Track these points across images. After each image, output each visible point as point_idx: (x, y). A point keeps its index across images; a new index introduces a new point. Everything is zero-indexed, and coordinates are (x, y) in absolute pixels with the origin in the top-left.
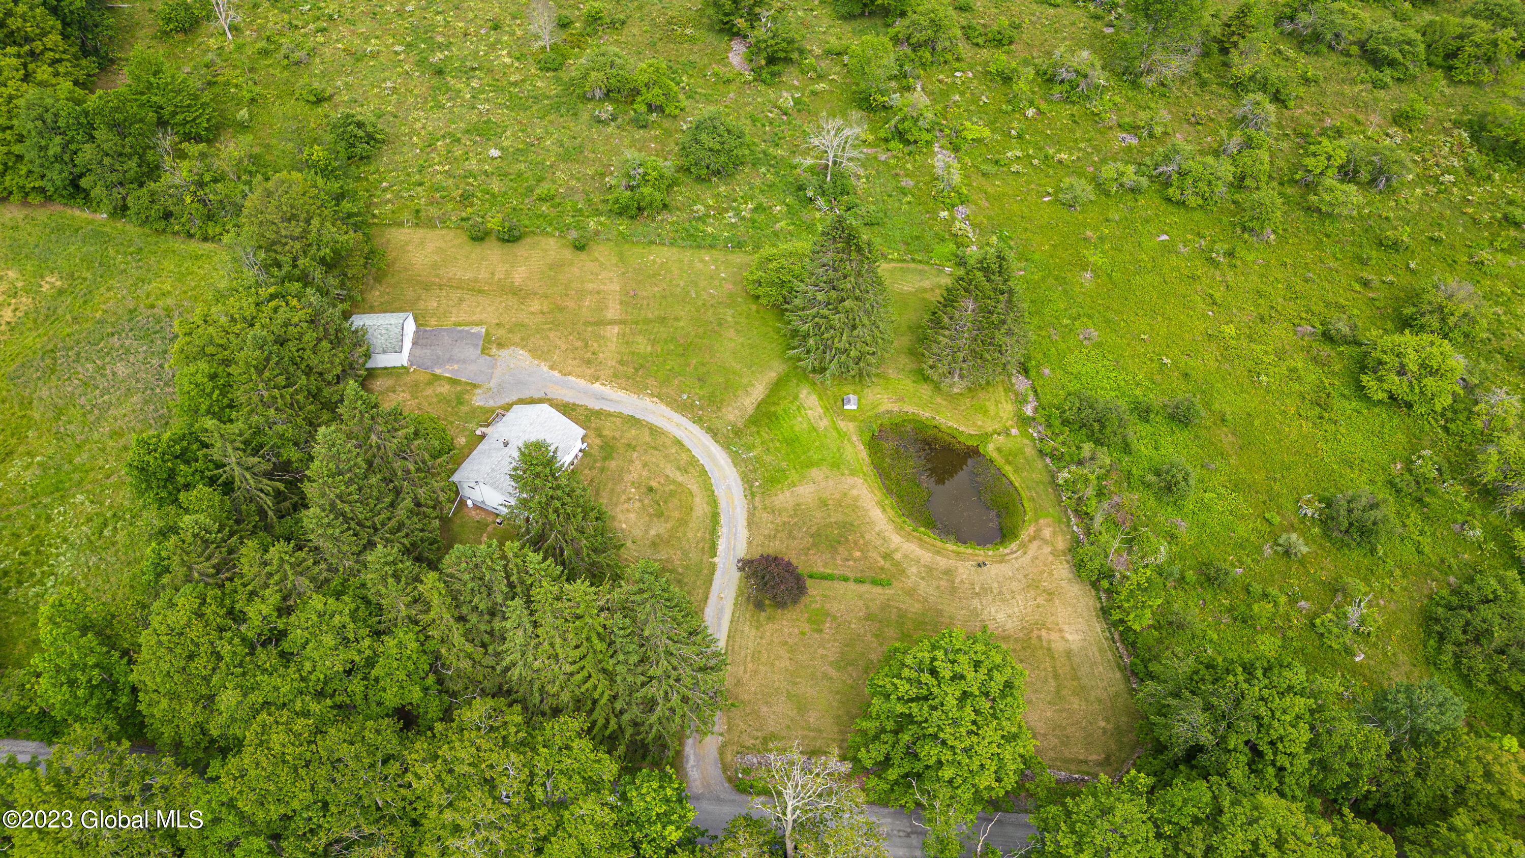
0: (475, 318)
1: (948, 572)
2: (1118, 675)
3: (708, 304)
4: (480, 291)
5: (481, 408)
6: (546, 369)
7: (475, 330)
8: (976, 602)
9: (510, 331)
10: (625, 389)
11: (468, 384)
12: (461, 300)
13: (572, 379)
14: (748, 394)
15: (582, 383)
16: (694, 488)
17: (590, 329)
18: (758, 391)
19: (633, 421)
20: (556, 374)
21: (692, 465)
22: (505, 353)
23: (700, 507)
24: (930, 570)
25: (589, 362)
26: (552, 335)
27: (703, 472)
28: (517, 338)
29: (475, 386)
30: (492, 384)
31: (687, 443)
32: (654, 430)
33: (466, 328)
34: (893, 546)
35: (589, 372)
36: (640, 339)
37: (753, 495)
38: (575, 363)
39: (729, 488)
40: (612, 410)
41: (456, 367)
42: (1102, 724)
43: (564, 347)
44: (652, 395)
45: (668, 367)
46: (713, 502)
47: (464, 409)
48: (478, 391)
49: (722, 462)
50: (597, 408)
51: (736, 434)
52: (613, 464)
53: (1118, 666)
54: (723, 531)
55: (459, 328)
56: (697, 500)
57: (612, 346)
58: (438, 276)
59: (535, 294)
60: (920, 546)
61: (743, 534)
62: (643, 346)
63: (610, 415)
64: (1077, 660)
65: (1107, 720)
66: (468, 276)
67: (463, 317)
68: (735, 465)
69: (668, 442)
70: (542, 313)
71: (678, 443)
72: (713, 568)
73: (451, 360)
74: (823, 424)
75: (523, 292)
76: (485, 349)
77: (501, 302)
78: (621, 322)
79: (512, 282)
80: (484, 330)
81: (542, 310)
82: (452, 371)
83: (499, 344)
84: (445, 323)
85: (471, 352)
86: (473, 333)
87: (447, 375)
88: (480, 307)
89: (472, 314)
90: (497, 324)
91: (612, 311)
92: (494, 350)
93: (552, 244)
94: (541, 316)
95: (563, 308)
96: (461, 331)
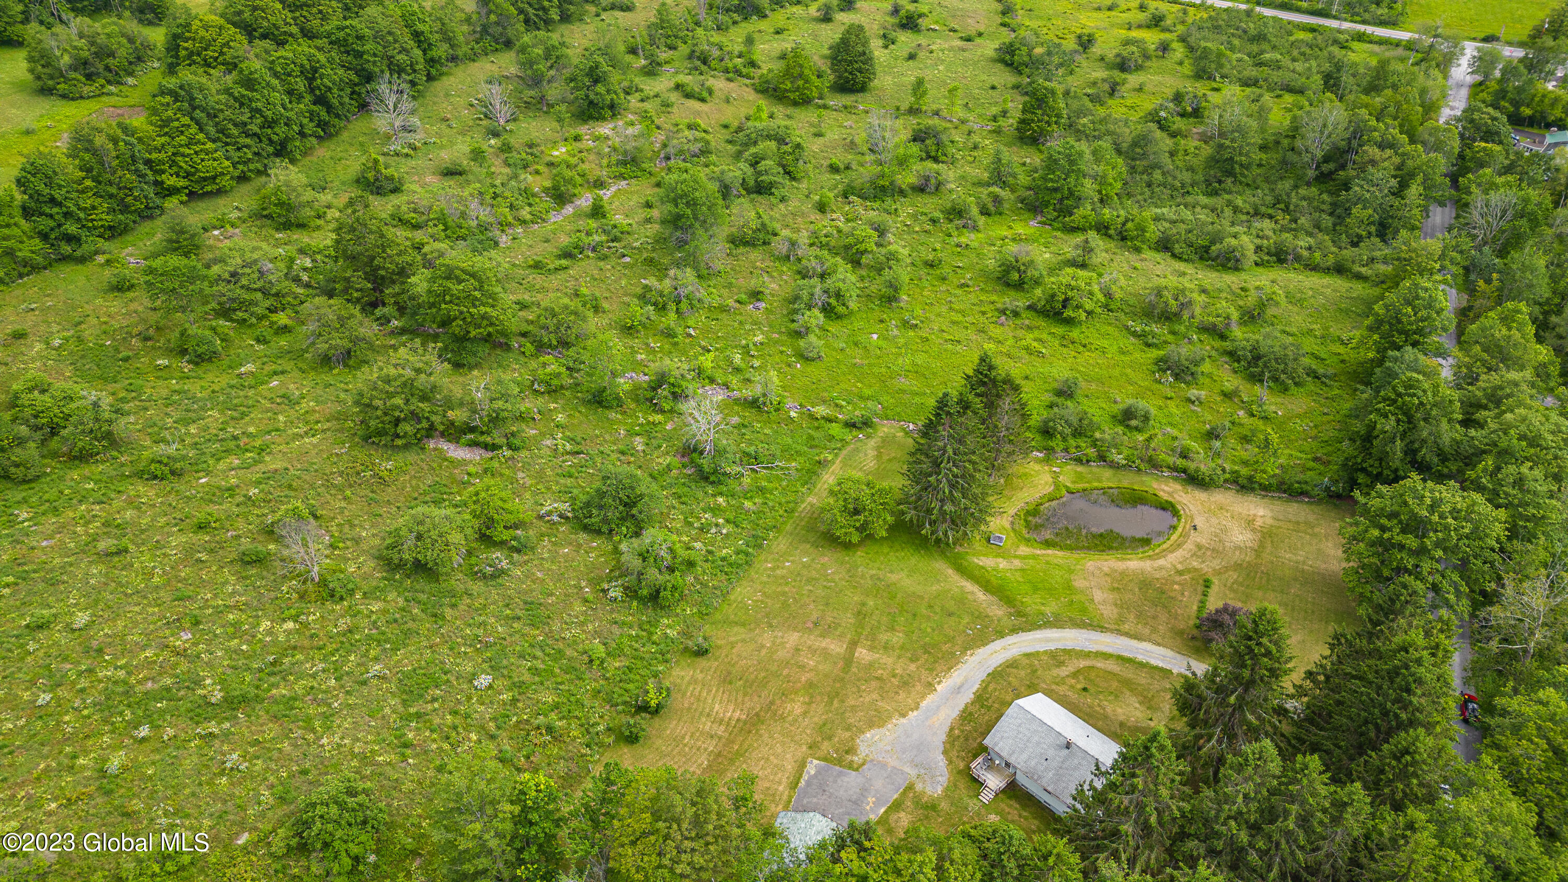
0: (790, 767)
1: (1199, 547)
3: (848, 578)
4: (740, 753)
5: (946, 789)
6: (904, 720)
7: (811, 770)
8: (1229, 544)
9: (829, 738)
10: (950, 669)
13: (924, 704)
14: (972, 593)
15: (933, 698)
16: (1084, 663)
17: (854, 670)
18: (969, 586)
19: (996, 675)
20: (912, 715)
21: (1056, 656)
22: (864, 750)
23: (1109, 665)
24: (1196, 555)
25: (906, 684)
26: (851, 702)
27: (1065, 651)
28: (843, 734)
29: (910, 787)
30: (912, 772)
31: (1029, 650)
32: (1012, 664)
33: (805, 777)
34: (1169, 566)
35: (919, 687)
36: (883, 637)
37: (1101, 626)
38: (902, 694)
39: (1088, 640)
40: (978, 686)
41: (871, 800)
43: (875, 696)
44: (964, 651)
45: (929, 630)
46: (1106, 656)
47: (944, 805)
48: (919, 787)
49: (1056, 635)
50: (972, 696)
51: (1022, 616)
54: (1141, 658)
55: (802, 783)
56: (1099, 665)
57: (888, 660)
59: (772, 703)
60: (1172, 551)
61: (1147, 646)
62: (897, 638)
64: (1282, 517)
67: (784, 779)
68: (1062, 628)
69: (1027, 661)
70: (810, 704)
71: (1028, 655)
74: (1017, 563)
75: (762, 714)
76: (850, 766)
77: (771, 737)
78: (854, 644)
79: (738, 720)
80: (816, 762)
81: (805, 703)
82: (877, 804)
83: (847, 752)
84: (785, 797)
85: (851, 780)
86: (818, 772)
87: (883, 810)
88: (772, 758)
89: (781, 768)
90: (810, 747)
91: (832, 647)
92: (856, 758)
93: (683, 673)
94: (814, 705)
95: (811, 685)
96: (808, 783)
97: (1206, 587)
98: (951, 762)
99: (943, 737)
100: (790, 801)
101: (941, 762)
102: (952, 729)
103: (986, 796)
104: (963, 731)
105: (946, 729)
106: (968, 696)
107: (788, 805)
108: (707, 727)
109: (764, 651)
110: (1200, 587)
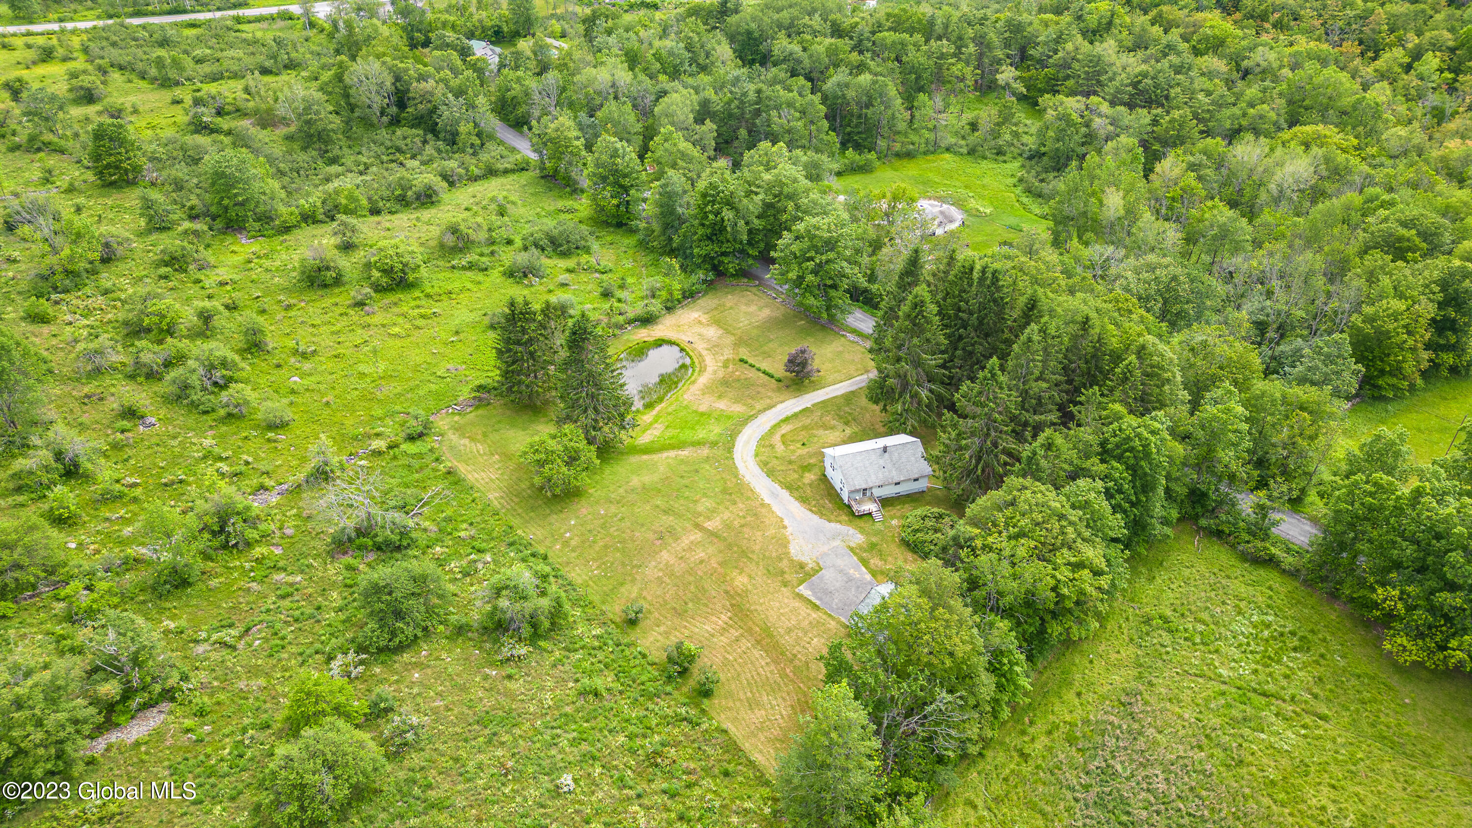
0: (797, 604)
1: (708, 350)
3: (619, 505)
4: (765, 629)
5: (861, 533)
6: (790, 529)
7: (807, 593)
8: (713, 338)
9: (783, 573)
10: (752, 491)
11: (855, 554)
12: (789, 631)
13: (780, 514)
14: (678, 456)
15: (775, 508)
16: (777, 436)
17: (725, 535)
18: (670, 454)
19: (771, 473)
20: (787, 523)
21: (764, 445)
22: (804, 559)
23: (785, 429)
24: (715, 355)
25: (756, 515)
26: (757, 548)
27: (761, 439)
28: (784, 564)
29: (852, 549)
30: (838, 543)
31: (752, 453)
32: (765, 464)
33: (813, 599)
34: (716, 368)
35: (762, 510)
36: (701, 509)
37: (751, 416)
38: (766, 520)
39: (758, 426)
40: (776, 485)
41: (852, 571)
43: (759, 534)
44: (740, 479)
45: (708, 486)
46: (777, 426)
47: (874, 539)
48: (853, 545)
49: (744, 437)
50: (785, 491)
51: (717, 444)
54: (789, 413)
55: (818, 603)
56: (784, 431)
57: (727, 515)
58: (783, 676)
59: (727, 592)
60: (705, 361)
61: (780, 407)
62: (707, 503)
63: (781, 483)
64: (706, 311)
66: (757, 653)
67: (804, 610)
68: (740, 432)
69: (764, 458)
70: (742, 571)
71: (757, 456)
72: (813, 405)
73: (850, 580)
75: (734, 602)
76: (818, 571)
77: (761, 605)
78: (698, 526)
79: (731, 618)
80: (801, 588)
81: (740, 573)
82: (858, 570)
83: (802, 568)
84: (824, 616)
85: (828, 575)
86: (812, 590)
87: (864, 569)
88: (781, 611)
89: (794, 610)
90: (786, 586)
91: (692, 538)
92: (811, 566)
93: (652, 638)
94: (746, 569)
95: (723, 563)
96: (819, 599)
97: (746, 363)
98: (840, 522)
99: (815, 517)
100: (830, 616)
101: (835, 526)
102: (811, 510)
103: (878, 516)
104: (815, 506)
105: (808, 513)
106: (785, 494)
107: (833, 618)
108: (725, 640)
109: (666, 579)
110: (746, 366)
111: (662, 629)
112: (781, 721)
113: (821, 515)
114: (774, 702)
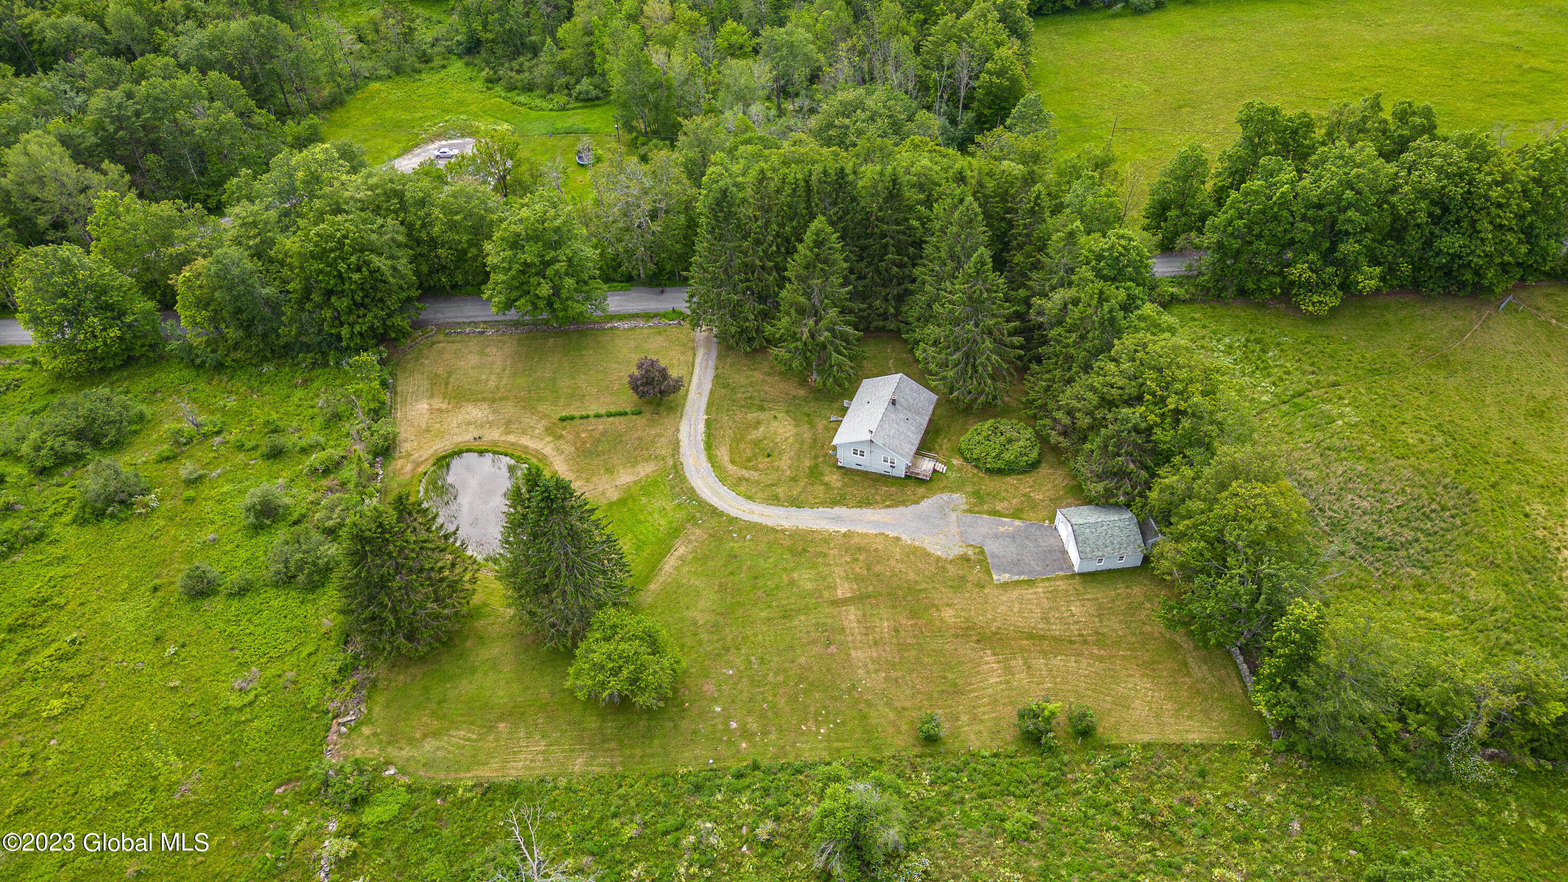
0: (1014, 593)
1: (508, 433)
2: (399, 389)
3: (733, 650)
4: (1030, 636)
6: (904, 537)
7: (1006, 577)
8: (491, 418)
9: (963, 578)
10: (813, 531)
11: (979, 512)
12: (1045, 619)
13: (873, 532)
14: (682, 558)
15: (860, 530)
16: (730, 467)
17: (871, 589)
18: (670, 563)
19: (796, 503)
20: (891, 534)
21: (735, 484)
22: (957, 550)
23: (723, 454)
24: (524, 432)
25: (860, 549)
26: (912, 576)
27: (723, 480)
28: (952, 570)
29: (970, 511)
30: (953, 516)
31: (741, 499)
32: (774, 500)
33: (1016, 578)
34: (552, 445)
35: (856, 540)
36: (809, 586)
37: (675, 466)
38: (875, 546)
39: (698, 471)
40: (821, 509)
41: (1002, 529)
42: (427, 362)
43: (893, 563)
44: (783, 531)
45: (771, 560)
46: (711, 459)
47: (969, 489)
48: (966, 507)
49: (705, 490)
50: (836, 508)
51: (694, 517)
52: (808, 463)
53: (396, 393)
54: (702, 436)
55: (1025, 578)
56: (726, 458)
57: (839, 572)
58: (1101, 659)
59: (956, 636)
60: (526, 447)
61: (683, 436)
62: (803, 575)
63: (823, 504)
64: (428, 394)
65: (422, 364)
66: (1058, 661)
67: (1028, 593)
68: (692, 488)
69: (760, 495)
71: (750, 498)
72: (708, 412)
73: (1013, 537)
75: (974, 638)
76: (982, 552)
77: (995, 620)
78: (836, 603)
79: (995, 654)
80: (995, 577)
81: (938, 610)
82: (1004, 524)
83: (968, 560)
84: (1047, 584)
85: (991, 547)
86: (1005, 571)
87: (1005, 519)
88: (1015, 610)
89: (1021, 600)
90: (983, 587)
91: (852, 617)
92: (970, 553)
93: (973, 737)
94: (936, 602)
95: (913, 614)
96: (1021, 573)
97: (573, 418)
98: (923, 497)
99: (901, 509)
100: (1049, 579)
101: (925, 504)
102: (888, 506)
103: (942, 468)
104: (884, 501)
105: (890, 510)
106: (838, 510)
107: (1054, 579)
108: (1023, 676)
109: (893, 674)
110: (576, 422)
111: (965, 718)
112: (1156, 694)
113: (904, 503)
114: (1130, 686)
